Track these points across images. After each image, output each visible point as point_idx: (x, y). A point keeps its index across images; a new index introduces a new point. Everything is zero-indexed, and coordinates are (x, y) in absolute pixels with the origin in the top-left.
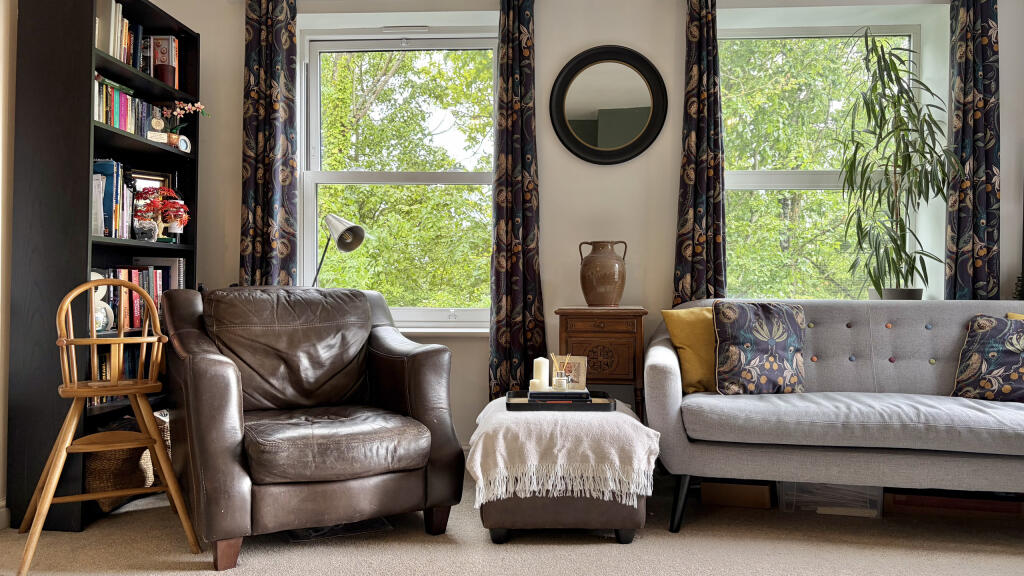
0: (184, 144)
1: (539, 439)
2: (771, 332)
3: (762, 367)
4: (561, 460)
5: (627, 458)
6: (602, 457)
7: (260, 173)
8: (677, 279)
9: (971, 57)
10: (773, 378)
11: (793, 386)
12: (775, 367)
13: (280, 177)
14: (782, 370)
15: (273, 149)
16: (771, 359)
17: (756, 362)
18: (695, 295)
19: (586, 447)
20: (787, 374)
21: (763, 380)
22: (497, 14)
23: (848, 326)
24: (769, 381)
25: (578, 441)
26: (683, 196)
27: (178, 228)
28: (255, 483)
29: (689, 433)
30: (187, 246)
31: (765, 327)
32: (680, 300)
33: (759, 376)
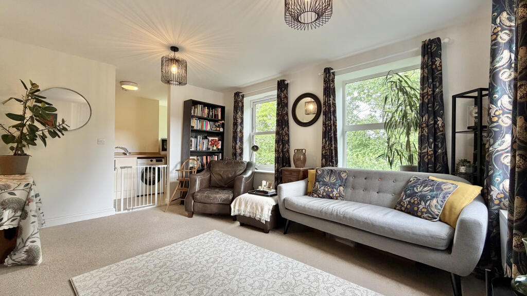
0: (222, 130)
2: (330, 179)
3: (324, 190)
9: (425, 74)
10: (328, 193)
11: (337, 197)
12: (330, 190)
13: (239, 135)
14: (332, 192)
16: (329, 188)
17: (323, 188)
20: (334, 193)
21: (325, 194)
22: (276, 91)
23: (365, 179)
24: (327, 194)
26: (323, 135)
27: (220, 147)
28: (194, 201)
29: (286, 207)
30: (221, 151)
31: (328, 177)
33: (323, 193)
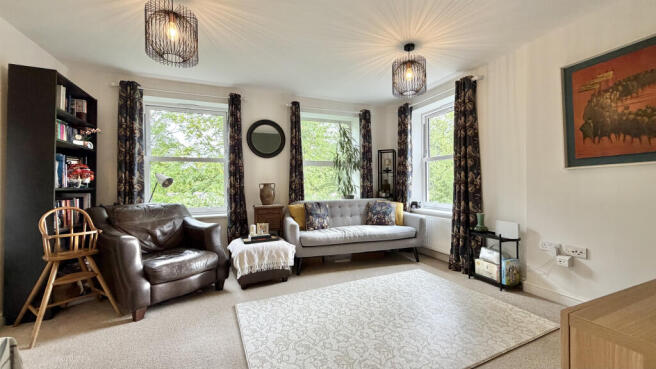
0: (90, 145)
1: (258, 253)
2: (320, 211)
3: (319, 222)
4: (266, 258)
5: (286, 255)
6: (279, 256)
7: (128, 158)
8: (290, 195)
10: (322, 225)
11: (327, 226)
12: (322, 221)
13: (137, 159)
15: (134, 148)
16: (321, 219)
17: (317, 220)
18: (296, 199)
19: (274, 253)
20: (325, 223)
21: (319, 225)
23: (339, 207)
25: (271, 252)
26: (291, 169)
27: (88, 181)
28: (152, 284)
29: (303, 245)
30: (92, 188)
31: (319, 209)
32: (291, 201)
